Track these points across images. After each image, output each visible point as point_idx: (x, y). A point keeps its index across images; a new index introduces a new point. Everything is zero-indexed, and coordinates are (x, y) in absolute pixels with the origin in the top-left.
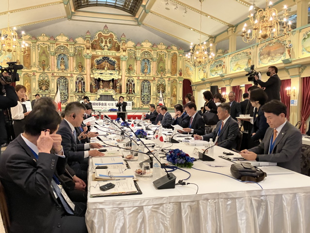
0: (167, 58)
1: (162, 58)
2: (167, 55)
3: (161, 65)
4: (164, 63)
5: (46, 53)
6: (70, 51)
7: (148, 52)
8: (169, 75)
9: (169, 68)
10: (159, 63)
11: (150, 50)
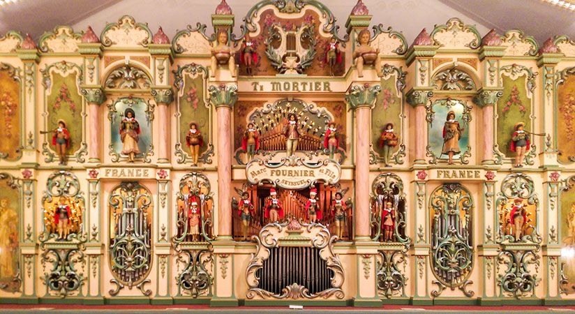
7: (462, 70)
8: (551, 160)
10: (503, 114)
11: (470, 61)
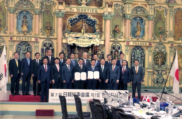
0: (168, 15)
1: (160, 15)
2: (168, 12)
3: (160, 25)
4: (164, 22)
5: (3, 10)
6: (36, 7)
7: (142, 7)
8: (171, 39)
9: (171, 29)
11: (145, 5)
